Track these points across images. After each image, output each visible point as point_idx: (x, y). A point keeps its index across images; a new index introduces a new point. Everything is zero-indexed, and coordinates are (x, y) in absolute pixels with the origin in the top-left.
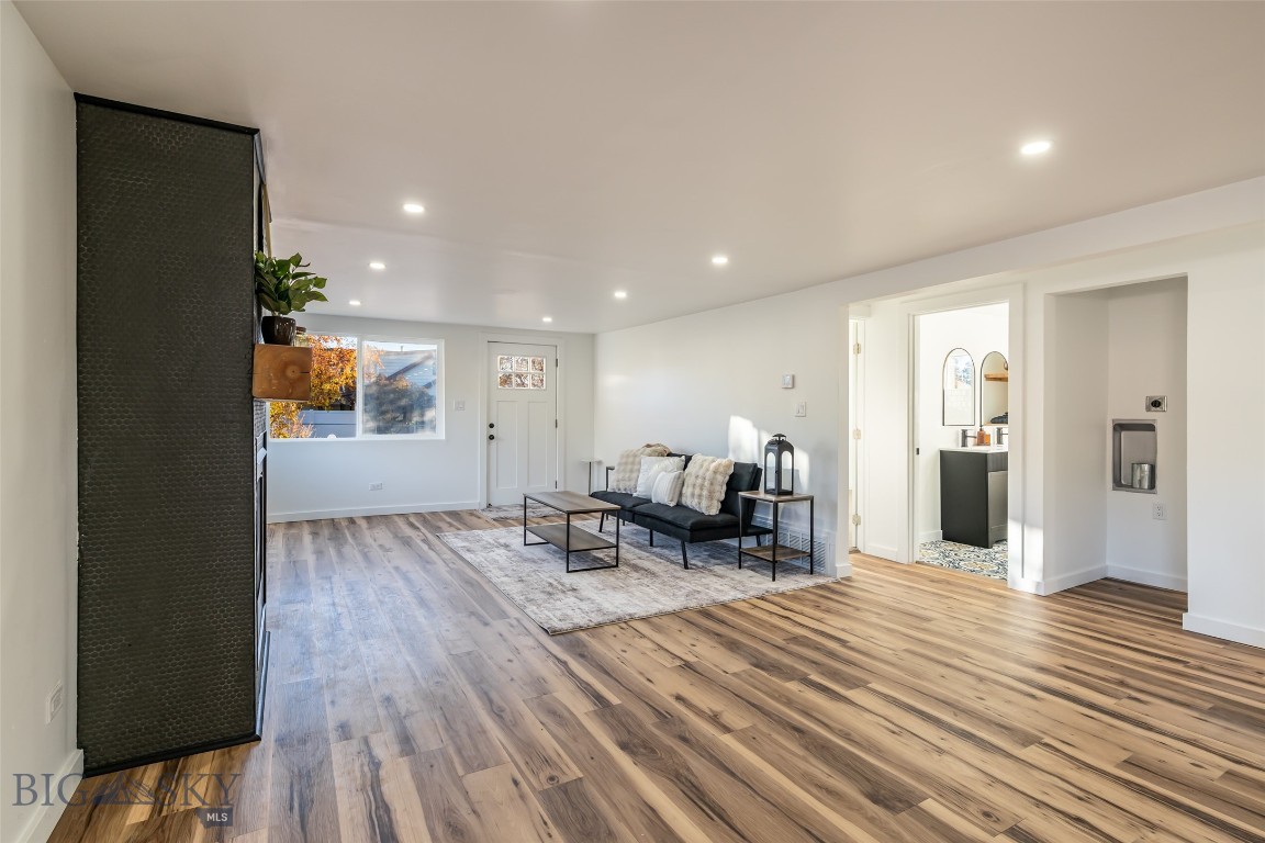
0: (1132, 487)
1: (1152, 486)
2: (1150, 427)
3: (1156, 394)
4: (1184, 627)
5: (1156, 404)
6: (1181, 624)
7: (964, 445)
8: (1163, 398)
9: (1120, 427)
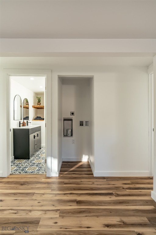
0: (67, 136)
1: (72, 135)
2: (71, 120)
3: (73, 111)
4: (95, 175)
5: (73, 114)
6: (92, 174)
7: (20, 126)
8: (74, 112)
9: (65, 120)
